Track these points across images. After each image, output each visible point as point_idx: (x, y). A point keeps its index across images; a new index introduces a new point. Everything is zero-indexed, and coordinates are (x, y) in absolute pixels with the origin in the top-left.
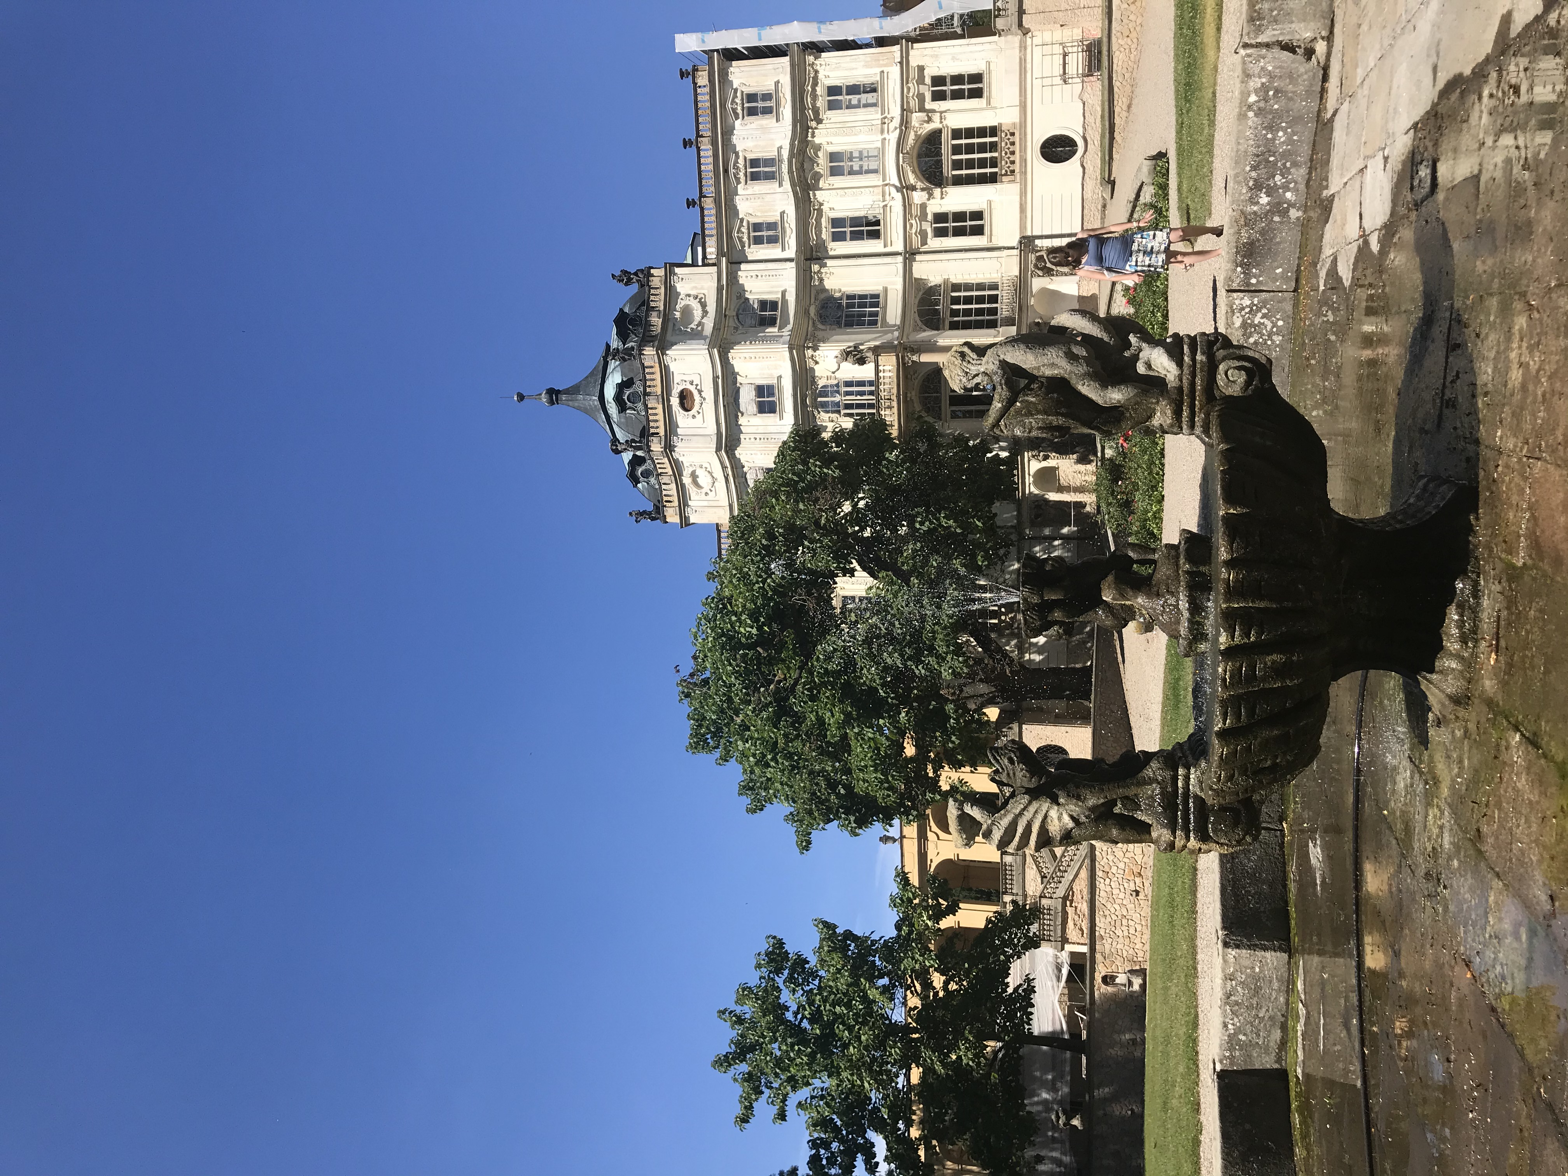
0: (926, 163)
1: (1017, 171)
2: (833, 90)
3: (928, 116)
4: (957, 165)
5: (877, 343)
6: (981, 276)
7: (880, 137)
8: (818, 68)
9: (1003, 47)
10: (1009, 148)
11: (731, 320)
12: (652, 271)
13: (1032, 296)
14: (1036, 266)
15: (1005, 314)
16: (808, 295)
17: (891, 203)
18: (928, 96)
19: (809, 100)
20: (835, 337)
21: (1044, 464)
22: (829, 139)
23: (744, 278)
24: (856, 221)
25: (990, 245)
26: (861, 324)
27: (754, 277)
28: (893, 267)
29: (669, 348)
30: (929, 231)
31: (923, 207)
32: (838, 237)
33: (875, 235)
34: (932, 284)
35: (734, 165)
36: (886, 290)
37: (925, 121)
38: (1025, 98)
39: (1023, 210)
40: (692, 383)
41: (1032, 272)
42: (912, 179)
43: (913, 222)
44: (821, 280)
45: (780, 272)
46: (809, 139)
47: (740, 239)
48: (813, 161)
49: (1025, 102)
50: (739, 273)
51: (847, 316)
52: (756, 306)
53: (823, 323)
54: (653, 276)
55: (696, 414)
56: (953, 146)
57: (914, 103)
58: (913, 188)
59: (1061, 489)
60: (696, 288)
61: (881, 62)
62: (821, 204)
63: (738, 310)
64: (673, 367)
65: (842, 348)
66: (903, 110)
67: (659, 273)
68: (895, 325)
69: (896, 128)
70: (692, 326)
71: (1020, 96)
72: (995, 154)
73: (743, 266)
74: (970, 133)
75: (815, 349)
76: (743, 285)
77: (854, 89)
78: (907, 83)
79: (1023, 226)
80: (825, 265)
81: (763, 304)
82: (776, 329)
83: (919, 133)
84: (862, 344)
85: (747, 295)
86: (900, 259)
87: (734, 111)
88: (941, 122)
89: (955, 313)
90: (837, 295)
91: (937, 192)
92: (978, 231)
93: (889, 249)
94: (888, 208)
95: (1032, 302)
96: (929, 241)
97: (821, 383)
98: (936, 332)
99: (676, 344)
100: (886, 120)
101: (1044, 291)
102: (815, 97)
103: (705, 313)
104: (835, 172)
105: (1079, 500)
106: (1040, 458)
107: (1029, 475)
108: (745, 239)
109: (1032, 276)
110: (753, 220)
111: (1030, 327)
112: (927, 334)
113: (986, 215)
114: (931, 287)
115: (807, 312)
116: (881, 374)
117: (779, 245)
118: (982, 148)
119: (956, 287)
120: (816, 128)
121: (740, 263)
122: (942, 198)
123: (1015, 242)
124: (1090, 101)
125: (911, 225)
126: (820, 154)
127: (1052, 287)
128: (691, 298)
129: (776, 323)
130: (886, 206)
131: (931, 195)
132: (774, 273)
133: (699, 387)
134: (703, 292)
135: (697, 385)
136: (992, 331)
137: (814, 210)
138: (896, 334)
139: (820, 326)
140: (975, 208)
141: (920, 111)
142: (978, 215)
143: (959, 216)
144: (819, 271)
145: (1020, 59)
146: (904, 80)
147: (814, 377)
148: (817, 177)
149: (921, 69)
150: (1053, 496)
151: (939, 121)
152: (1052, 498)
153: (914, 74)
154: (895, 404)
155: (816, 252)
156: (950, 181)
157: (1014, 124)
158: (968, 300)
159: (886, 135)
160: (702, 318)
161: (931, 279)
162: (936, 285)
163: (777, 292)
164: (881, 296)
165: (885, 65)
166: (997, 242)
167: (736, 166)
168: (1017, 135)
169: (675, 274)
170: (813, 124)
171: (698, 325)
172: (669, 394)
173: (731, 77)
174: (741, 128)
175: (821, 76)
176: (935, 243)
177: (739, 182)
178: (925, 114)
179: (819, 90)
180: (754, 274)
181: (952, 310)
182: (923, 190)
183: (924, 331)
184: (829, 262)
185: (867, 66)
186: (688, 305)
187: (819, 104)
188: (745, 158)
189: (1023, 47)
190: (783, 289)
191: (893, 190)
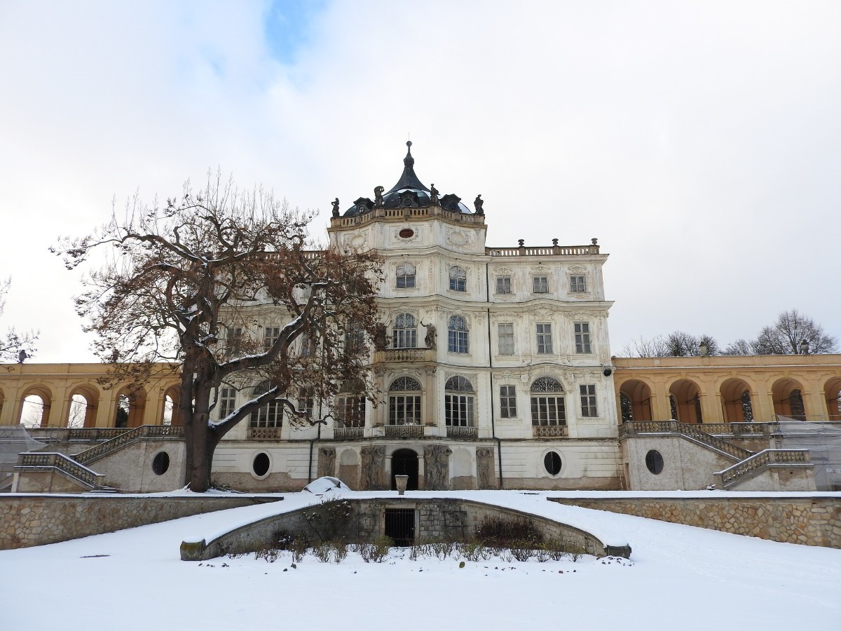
0: (544, 382)
2: (586, 327)
4: (543, 401)
11: (454, 263)
14: (483, 449)
17: (521, 360)
18: (583, 383)
19: (581, 312)
22: (558, 323)
25: (495, 421)
26: (450, 341)
27: (479, 277)
28: (483, 360)
30: (504, 383)
31: (520, 380)
36: (470, 356)
37: (569, 379)
39: (517, 440)
40: (417, 236)
42: (535, 372)
43: (511, 373)
44: (476, 318)
45: (481, 292)
46: (558, 312)
48: (545, 313)
49: (581, 441)
51: (454, 333)
52: (462, 278)
53: (452, 318)
55: (398, 239)
56: (554, 399)
58: (530, 373)
62: (521, 318)
63: (460, 268)
64: (427, 225)
66: (575, 367)
69: (564, 363)
71: (585, 438)
72: (549, 424)
74: (562, 408)
75: (436, 311)
77: (587, 339)
79: (507, 440)
81: (463, 283)
82: (448, 288)
83: (562, 378)
86: (488, 364)
88: (568, 391)
89: (455, 399)
90: (468, 327)
91: (528, 388)
92: (504, 414)
93: (493, 359)
96: (498, 383)
98: (444, 387)
100: (568, 357)
102: (583, 315)
103: (459, 247)
104: (539, 328)
109: (477, 446)
111: (447, 446)
113: (514, 419)
115: (458, 308)
116: (420, 352)
117: (497, 292)
118: (552, 416)
119: (471, 400)
120: (564, 316)
122: (524, 391)
123: (497, 435)
125: (508, 372)
126: (549, 318)
129: (451, 289)
130: (519, 357)
131: (526, 384)
132: (481, 289)
135: (415, 240)
136: (444, 422)
137: (518, 315)
139: (449, 316)
140: (518, 412)
142: (514, 413)
143: (513, 403)
144: (481, 316)
149: (599, 379)
156: (534, 396)
157: (567, 435)
158: (463, 407)
159: (561, 357)
160: (455, 245)
162: (472, 388)
163: (470, 290)
166: (497, 425)
168: (561, 437)
170: (567, 315)
171: (451, 242)
172: (410, 222)
176: (497, 386)
179: (586, 317)
181: (457, 397)
182: (529, 379)
183: (445, 380)
188: (547, 274)
189: (612, 440)
190: (472, 293)
191: (529, 361)
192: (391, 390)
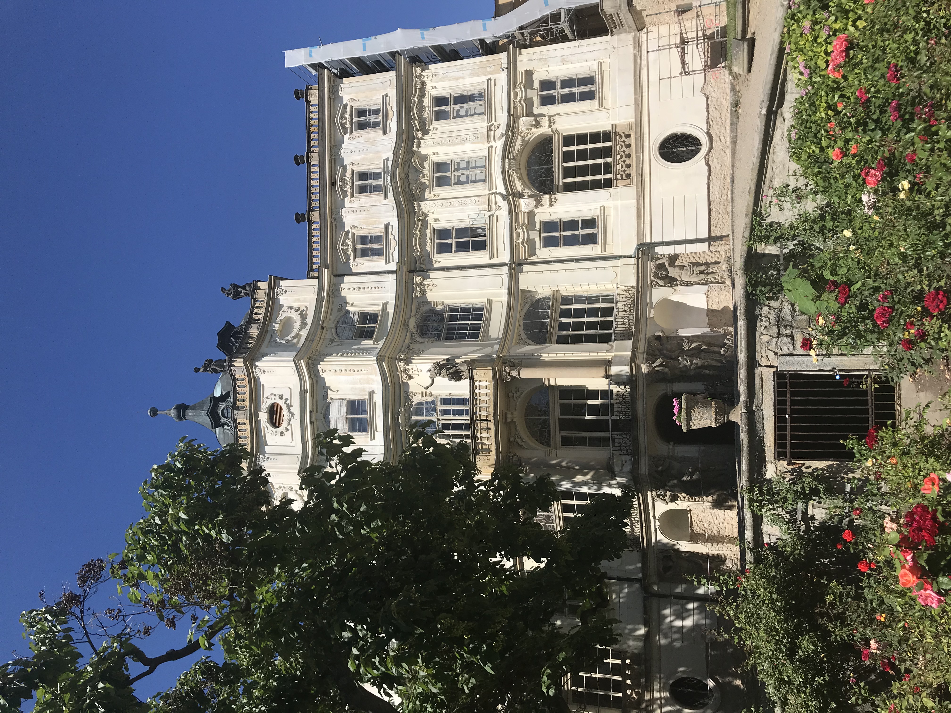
0: (536, 171)
1: (634, 174)
2: (441, 101)
3: (536, 120)
4: (569, 172)
5: (474, 357)
6: (593, 287)
7: (487, 145)
8: (425, 79)
9: (616, 46)
10: (624, 151)
11: (329, 332)
12: (259, 284)
13: (652, 307)
14: (656, 275)
15: (621, 327)
16: (409, 307)
17: (498, 213)
18: (537, 101)
19: (415, 111)
20: (431, 350)
21: (672, 506)
22: (435, 149)
23: (346, 290)
24: (462, 232)
25: (604, 254)
26: (462, 337)
27: (357, 289)
28: (498, 278)
29: (259, 359)
30: (537, 240)
31: (531, 214)
32: (444, 249)
33: (480, 246)
34: (540, 297)
35: (341, 178)
36: (490, 302)
37: (532, 125)
38: (641, 96)
39: (640, 214)
40: (281, 397)
41: (652, 281)
42: (519, 186)
43: (520, 231)
44: (423, 292)
45: (383, 284)
46: (415, 149)
47: (345, 252)
48: (418, 172)
49: (641, 101)
50: (342, 285)
51: (449, 329)
52: (355, 319)
53: (422, 335)
54: (259, 289)
55: (284, 431)
56: (565, 153)
57: (521, 108)
58: (521, 196)
59: (694, 538)
60: (298, 300)
61: (488, 69)
62: (426, 216)
63: (338, 322)
64: (263, 379)
65: (435, 361)
66: (510, 115)
67: (264, 285)
68: (496, 339)
69: (502, 135)
70: (289, 338)
71: (635, 94)
72: (609, 160)
73: (347, 279)
74: (582, 139)
75: (408, 361)
76: (345, 298)
77: (461, 99)
78: (515, 88)
79: (641, 232)
80: (428, 277)
81: (365, 317)
82: (371, 342)
83: (527, 138)
84: (459, 357)
85: (349, 308)
86: (506, 269)
87: (343, 125)
88: (550, 126)
89: (564, 327)
90: (440, 307)
91: (546, 198)
92: (591, 239)
93: (495, 261)
94: (495, 218)
95: (652, 314)
96: (537, 251)
97: (416, 400)
98: (541, 346)
99: (266, 355)
100: (493, 127)
101: (666, 302)
102: (421, 107)
103: (304, 324)
104: (441, 182)
105: (716, 553)
106: (667, 498)
107: (655, 518)
108: (350, 252)
109: (652, 287)
110: (359, 233)
111: (649, 341)
112: (531, 348)
113: (600, 223)
114: (539, 299)
115: (406, 324)
116: (477, 391)
117: (383, 257)
118: (595, 154)
119: (567, 300)
120: (422, 139)
121: (344, 275)
122: (551, 205)
123: (631, 251)
124: (714, 94)
125: (518, 235)
126: (426, 165)
127: (675, 298)
128: (293, 310)
129: (373, 336)
130: (492, 215)
131: (539, 203)
132: (376, 285)
133: (288, 402)
134: (305, 304)
135: (287, 400)
136: (604, 345)
137: (419, 220)
138: (497, 347)
139: (419, 339)
140: (587, 215)
141: (527, 115)
142: (590, 223)
143: (571, 225)
144: (421, 283)
145: (635, 56)
146: (511, 85)
147: (407, 393)
148: (423, 187)
149: (529, 74)
150: (685, 546)
151: (547, 125)
152: (683, 549)
153: (521, 79)
154: (492, 425)
155: (421, 263)
156: (561, 188)
157: (629, 125)
158: (579, 313)
159: (493, 143)
160: (300, 330)
161: (540, 291)
162: (544, 298)
163: (378, 305)
164: (485, 309)
165: (493, 73)
166: (611, 251)
167: (342, 180)
168: (633, 137)
169: (280, 287)
170: (419, 134)
171: (294, 338)
172: (257, 409)
173: (341, 93)
174: (350, 142)
175: (428, 87)
176: (543, 253)
177: (345, 196)
178: (533, 118)
179: (426, 101)
180: (356, 286)
181: (561, 323)
182: (530, 197)
183: (529, 344)
184: (433, 274)
185: (474, 75)
186: (290, 318)
187: (425, 115)
188: (353, 172)
189: (637, 44)
190: (384, 302)
191: (499, 198)
192: (548, 445)
